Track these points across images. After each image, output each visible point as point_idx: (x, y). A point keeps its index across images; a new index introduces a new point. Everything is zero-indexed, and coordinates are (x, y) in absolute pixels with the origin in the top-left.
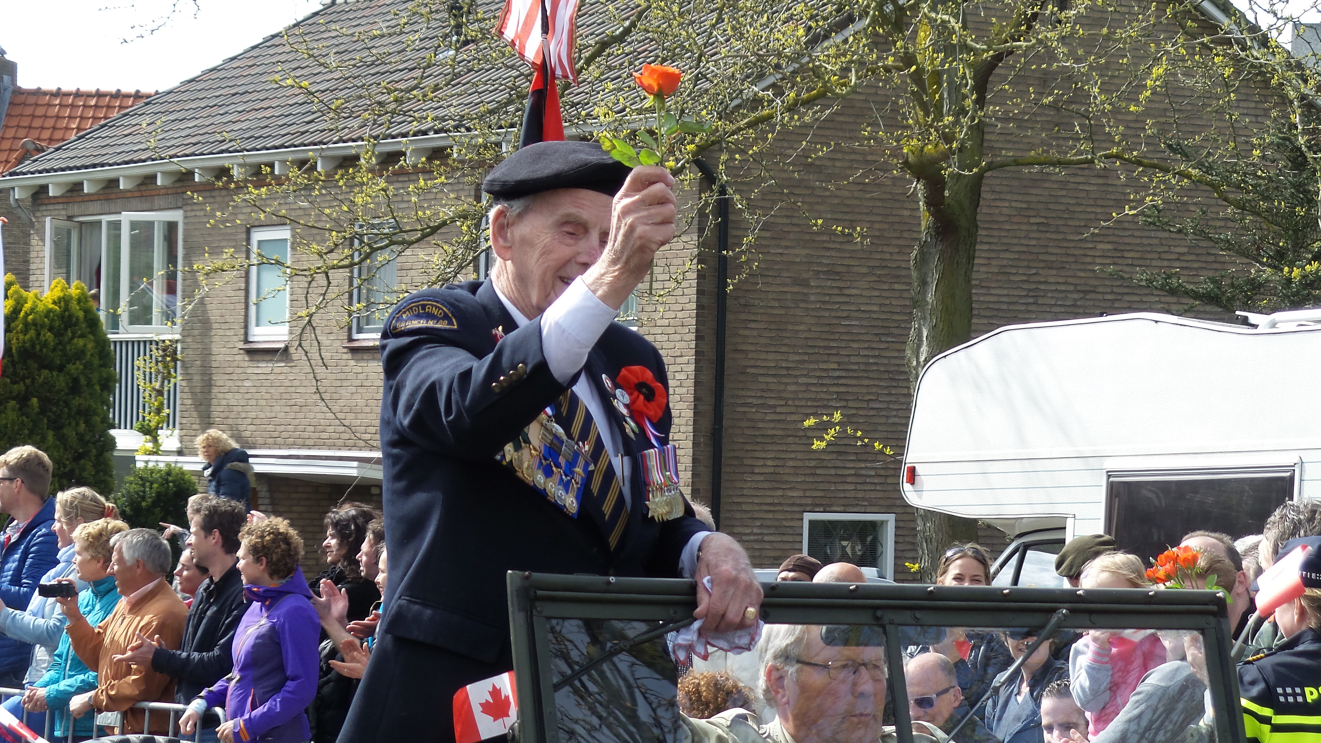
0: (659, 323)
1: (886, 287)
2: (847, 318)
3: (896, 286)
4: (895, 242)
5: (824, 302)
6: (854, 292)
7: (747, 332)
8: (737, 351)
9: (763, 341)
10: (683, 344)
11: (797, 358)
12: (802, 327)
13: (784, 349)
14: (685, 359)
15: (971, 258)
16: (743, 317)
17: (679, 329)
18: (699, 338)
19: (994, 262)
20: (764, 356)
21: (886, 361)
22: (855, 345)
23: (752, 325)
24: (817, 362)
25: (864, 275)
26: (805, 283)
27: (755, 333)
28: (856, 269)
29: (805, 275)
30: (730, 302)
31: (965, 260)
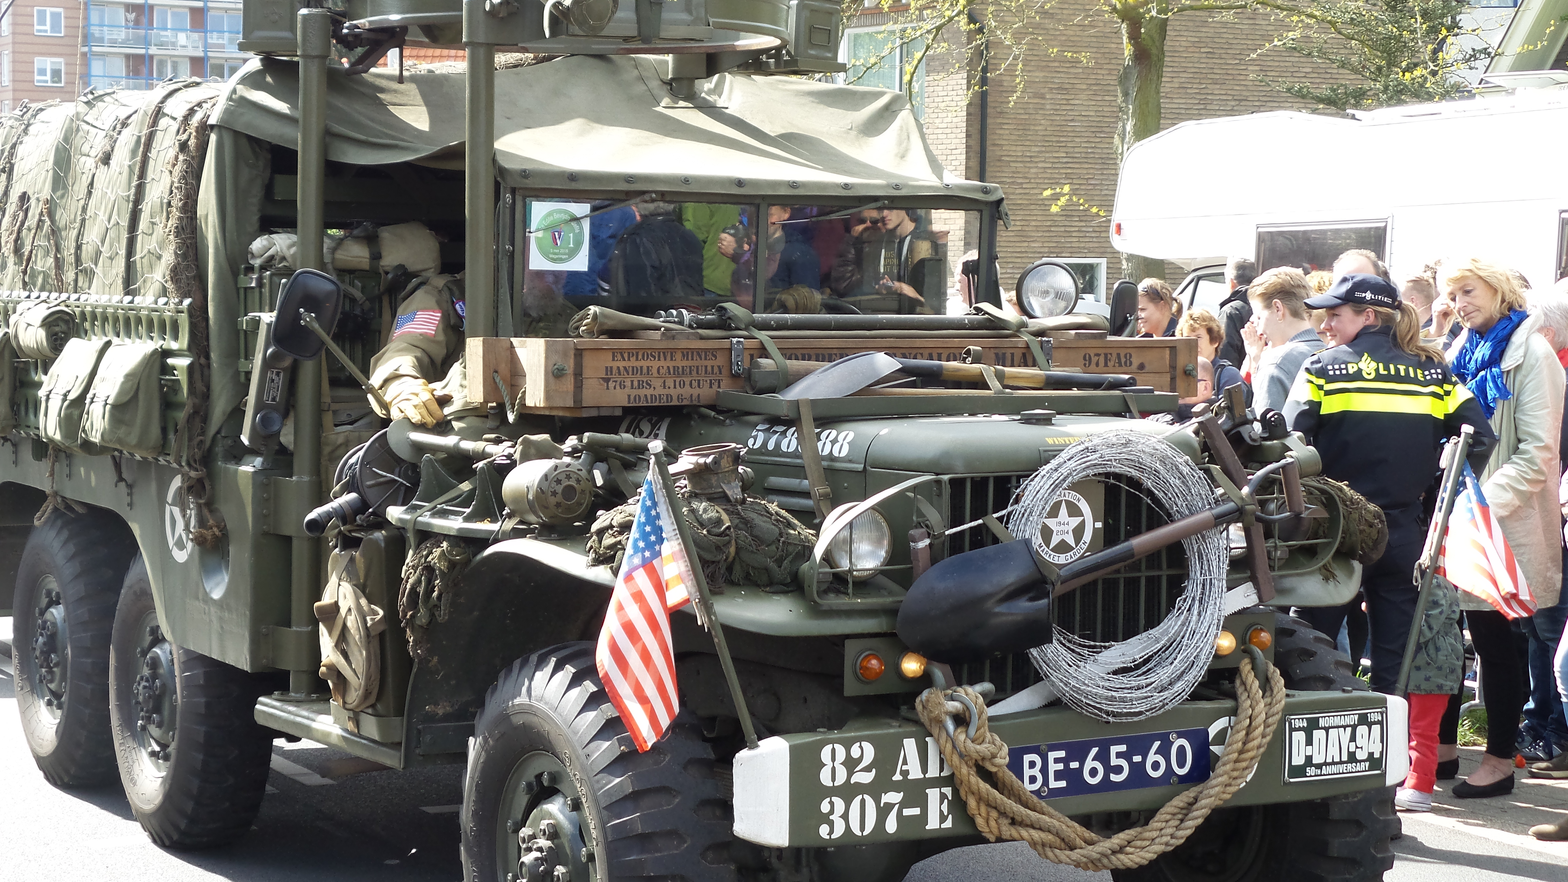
0: (941, 126)
1: (1099, 98)
2: (1072, 120)
3: (1107, 98)
4: (1105, 67)
5: (1056, 110)
6: (1077, 102)
7: (1001, 132)
8: (994, 145)
9: (1013, 137)
10: (958, 141)
11: (1037, 149)
12: (1040, 128)
13: (1028, 143)
14: (958, 151)
15: (1160, 76)
16: (999, 120)
17: (954, 130)
18: (968, 136)
19: (1175, 80)
20: (1014, 148)
21: (1100, 151)
22: (1077, 140)
23: (1005, 127)
24: (1051, 152)
25: (1085, 90)
26: (1043, 97)
27: (1007, 132)
28: (1078, 86)
29: (1042, 91)
30: (989, 110)
31: (1155, 78)
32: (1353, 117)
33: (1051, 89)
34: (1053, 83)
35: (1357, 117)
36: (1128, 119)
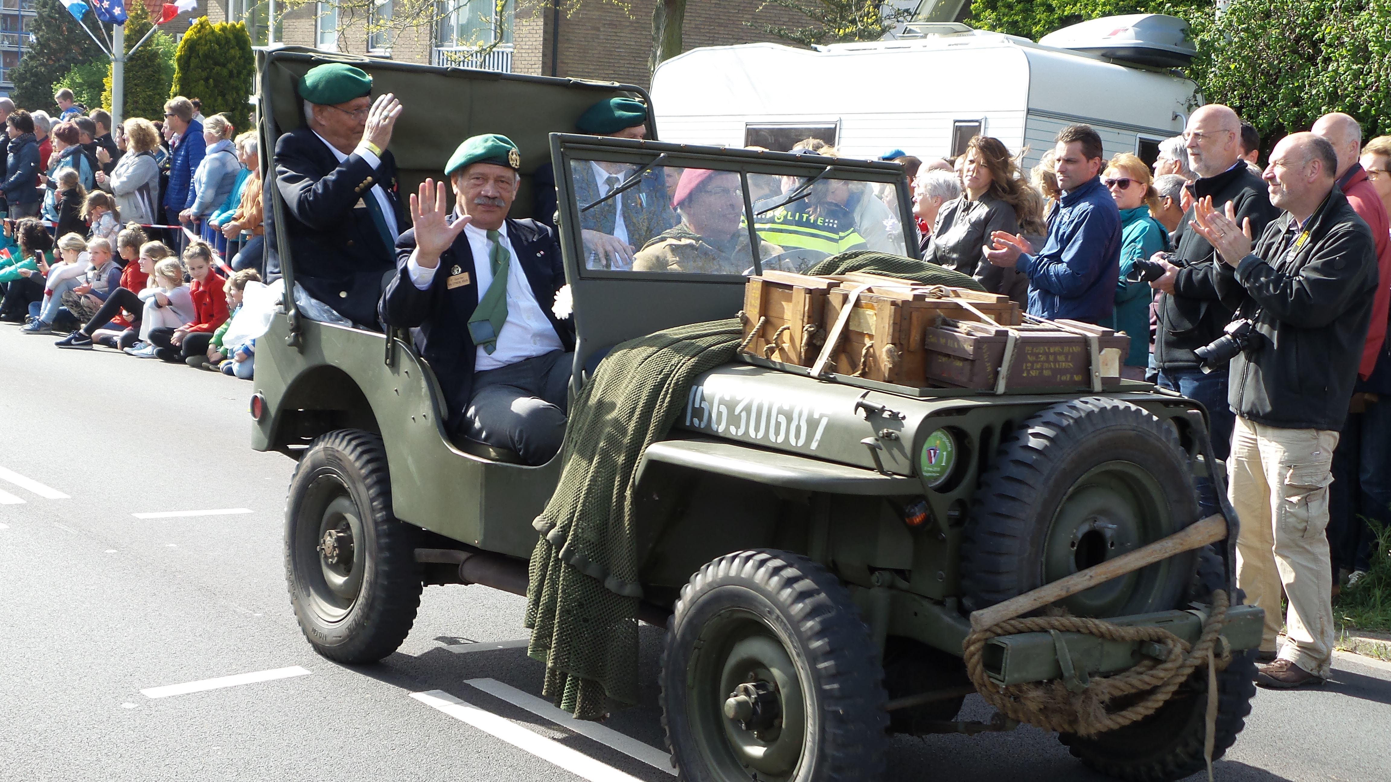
0: (524, 47)
1: (638, 32)
2: (619, 48)
3: (644, 33)
4: (643, 10)
5: (607, 40)
6: (622, 34)
7: (568, 53)
8: (563, 63)
9: (577, 58)
10: (536, 59)
11: (593, 67)
12: (596, 52)
13: (586, 62)
14: (536, 66)
15: (682, 17)
16: (566, 45)
17: (534, 51)
18: (544, 55)
19: (693, 22)
20: (576, 65)
21: (637, 70)
22: (622, 62)
23: (571, 50)
24: (603, 70)
25: (628, 26)
26: (598, 30)
27: (572, 54)
28: (624, 23)
29: (598, 25)
30: (560, 38)
31: (679, 18)
32: (816, 49)
33: (605, 24)
34: (606, 20)
35: (818, 49)
36: (658, 47)
